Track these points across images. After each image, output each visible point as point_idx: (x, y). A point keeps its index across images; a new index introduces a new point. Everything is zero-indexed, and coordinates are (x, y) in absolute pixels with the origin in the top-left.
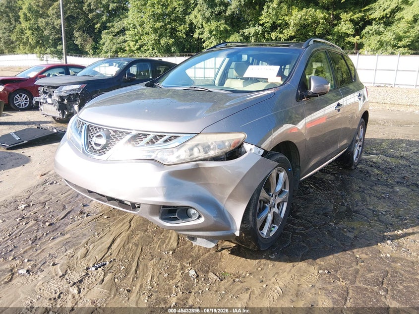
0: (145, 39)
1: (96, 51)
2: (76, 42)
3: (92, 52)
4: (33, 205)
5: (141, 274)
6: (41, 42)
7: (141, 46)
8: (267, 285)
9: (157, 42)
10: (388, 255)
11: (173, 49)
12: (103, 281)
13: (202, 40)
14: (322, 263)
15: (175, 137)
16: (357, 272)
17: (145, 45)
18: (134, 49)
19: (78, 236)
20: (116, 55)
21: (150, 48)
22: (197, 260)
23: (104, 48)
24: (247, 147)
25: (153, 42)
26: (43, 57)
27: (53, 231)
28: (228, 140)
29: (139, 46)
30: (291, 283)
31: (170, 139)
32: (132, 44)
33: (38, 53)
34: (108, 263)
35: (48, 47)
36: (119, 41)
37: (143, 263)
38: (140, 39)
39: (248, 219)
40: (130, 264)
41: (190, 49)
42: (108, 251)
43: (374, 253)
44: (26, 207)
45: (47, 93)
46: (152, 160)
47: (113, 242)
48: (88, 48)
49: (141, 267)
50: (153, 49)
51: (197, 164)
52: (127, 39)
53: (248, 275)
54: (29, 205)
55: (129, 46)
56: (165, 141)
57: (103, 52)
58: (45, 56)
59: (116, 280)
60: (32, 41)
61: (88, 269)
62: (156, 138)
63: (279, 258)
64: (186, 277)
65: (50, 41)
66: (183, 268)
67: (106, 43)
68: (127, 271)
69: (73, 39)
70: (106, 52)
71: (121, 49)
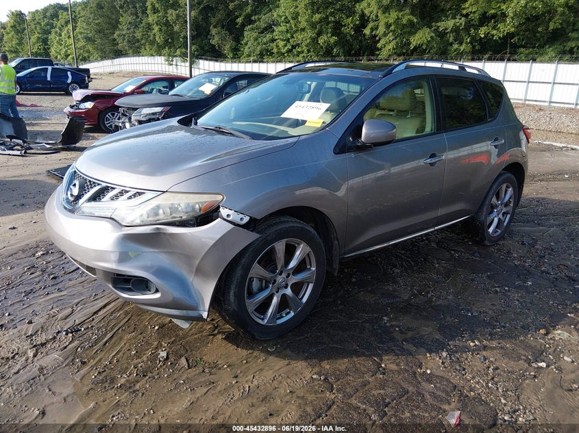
0: (299, 37)
1: (237, 54)
2: (213, 42)
3: (231, 55)
4: (52, 253)
5: (109, 348)
6: (170, 40)
7: (294, 47)
8: (237, 382)
9: (314, 41)
10: (429, 372)
11: (335, 50)
12: (66, 347)
13: (377, 38)
14: (328, 367)
15: (140, 194)
16: (365, 384)
17: (298, 45)
18: (284, 51)
19: (74, 295)
20: (260, 60)
21: (305, 49)
22: (179, 341)
23: (246, 50)
24: (224, 212)
25: (308, 41)
26: (172, 61)
27: (53, 285)
28: (198, 203)
29: (290, 48)
30: (268, 385)
31: (135, 195)
32: (281, 44)
33: (166, 55)
34: (83, 329)
35: (179, 47)
36: (265, 40)
37: (120, 335)
38: (292, 37)
39: (229, 300)
40: (105, 335)
41: (360, 50)
42: (93, 316)
43: (410, 365)
44: (43, 254)
45: (126, 116)
46: (111, 218)
47: (105, 306)
48: (226, 49)
49: (113, 340)
50: (309, 51)
51: (158, 229)
52: (276, 37)
53: (225, 366)
54: (48, 253)
55: (277, 46)
56: (130, 198)
57: (245, 55)
58: (174, 59)
59: (79, 349)
60: (159, 39)
61: (59, 332)
62: (122, 193)
63: (279, 352)
64: (154, 357)
65: (181, 39)
66: (159, 346)
67: (249, 44)
68: (96, 342)
69: (209, 37)
70: (249, 56)
71: (267, 50)
